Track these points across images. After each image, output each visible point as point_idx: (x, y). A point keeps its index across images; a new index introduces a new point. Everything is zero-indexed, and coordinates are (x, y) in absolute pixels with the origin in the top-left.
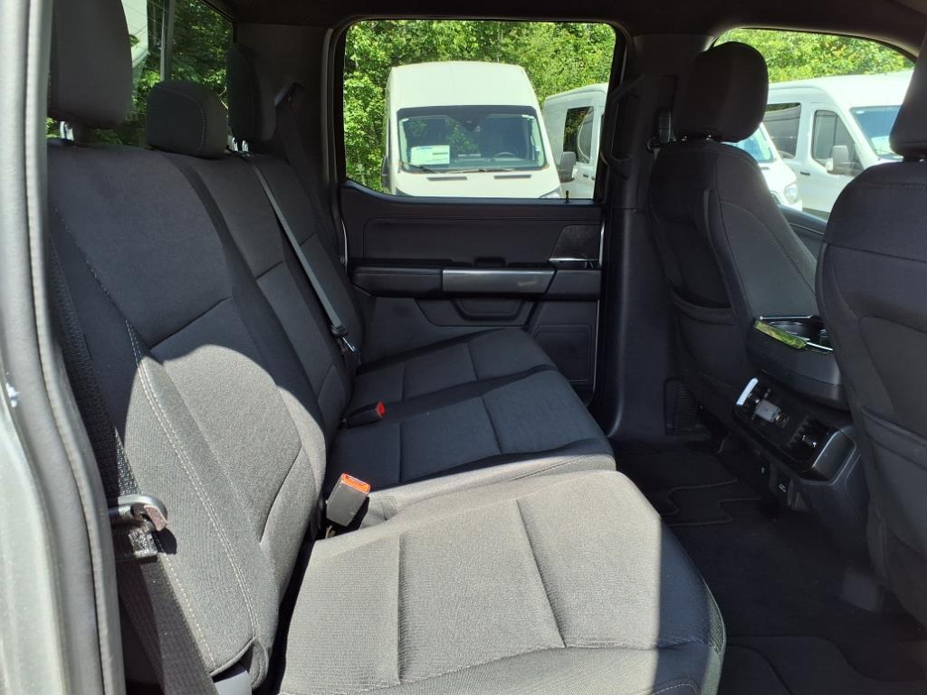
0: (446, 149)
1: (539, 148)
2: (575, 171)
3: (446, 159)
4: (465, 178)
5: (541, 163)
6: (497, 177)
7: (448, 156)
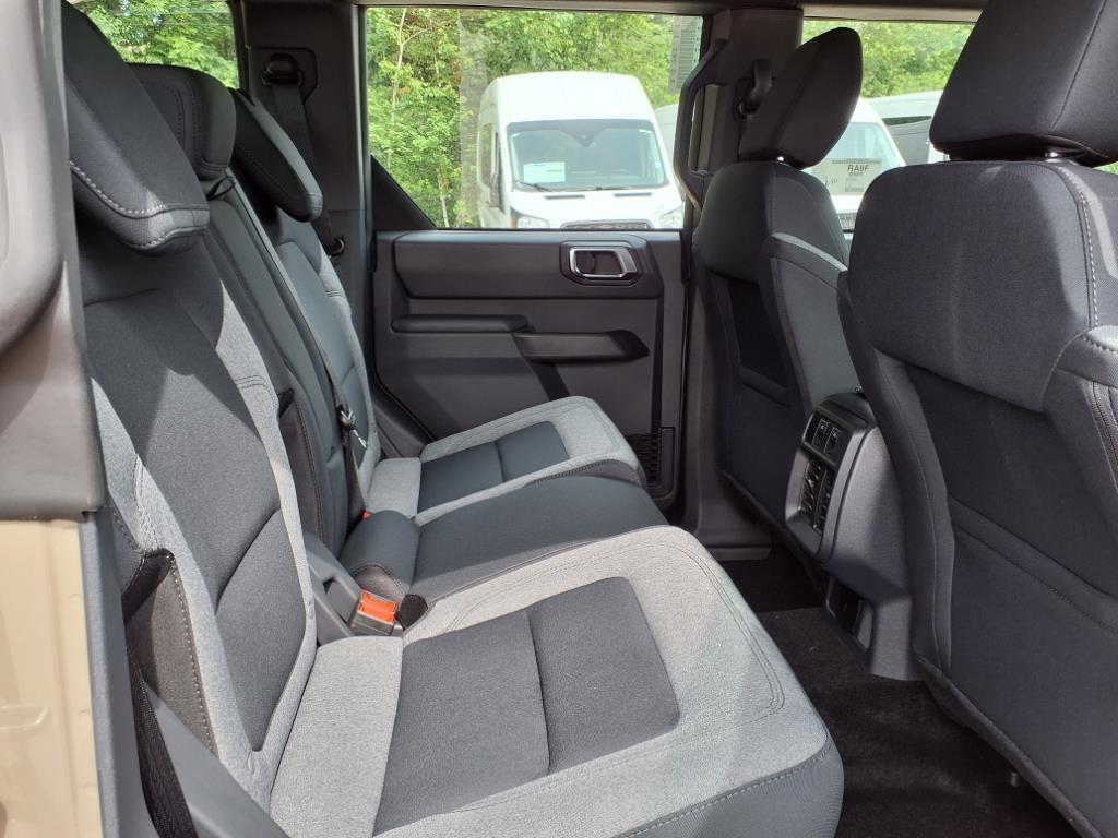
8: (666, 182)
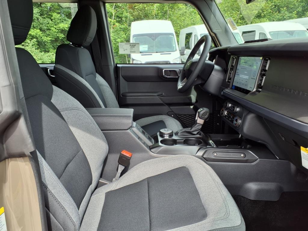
0: (147, 46)
1: (174, 46)
2: (185, 52)
3: (146, 49)
4: (151, 55)
5: (175, 50)
6: (161, 54)
7: (147, 48)
8: (176, 50)
